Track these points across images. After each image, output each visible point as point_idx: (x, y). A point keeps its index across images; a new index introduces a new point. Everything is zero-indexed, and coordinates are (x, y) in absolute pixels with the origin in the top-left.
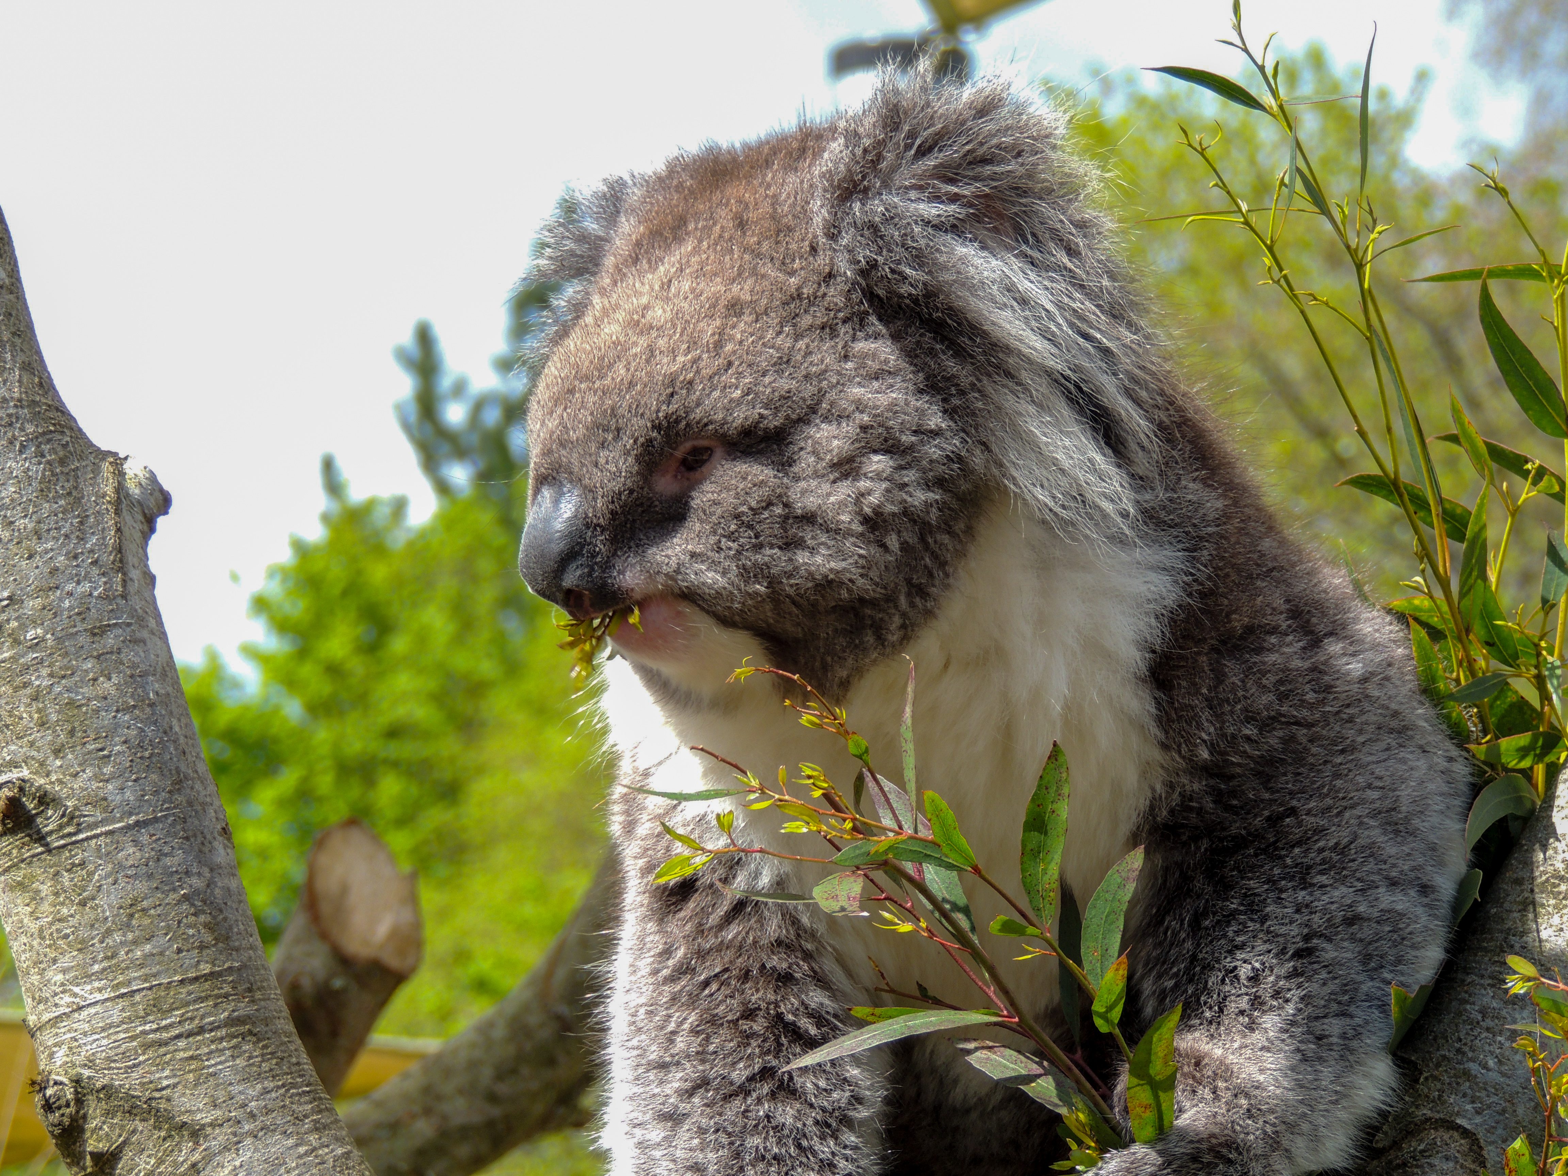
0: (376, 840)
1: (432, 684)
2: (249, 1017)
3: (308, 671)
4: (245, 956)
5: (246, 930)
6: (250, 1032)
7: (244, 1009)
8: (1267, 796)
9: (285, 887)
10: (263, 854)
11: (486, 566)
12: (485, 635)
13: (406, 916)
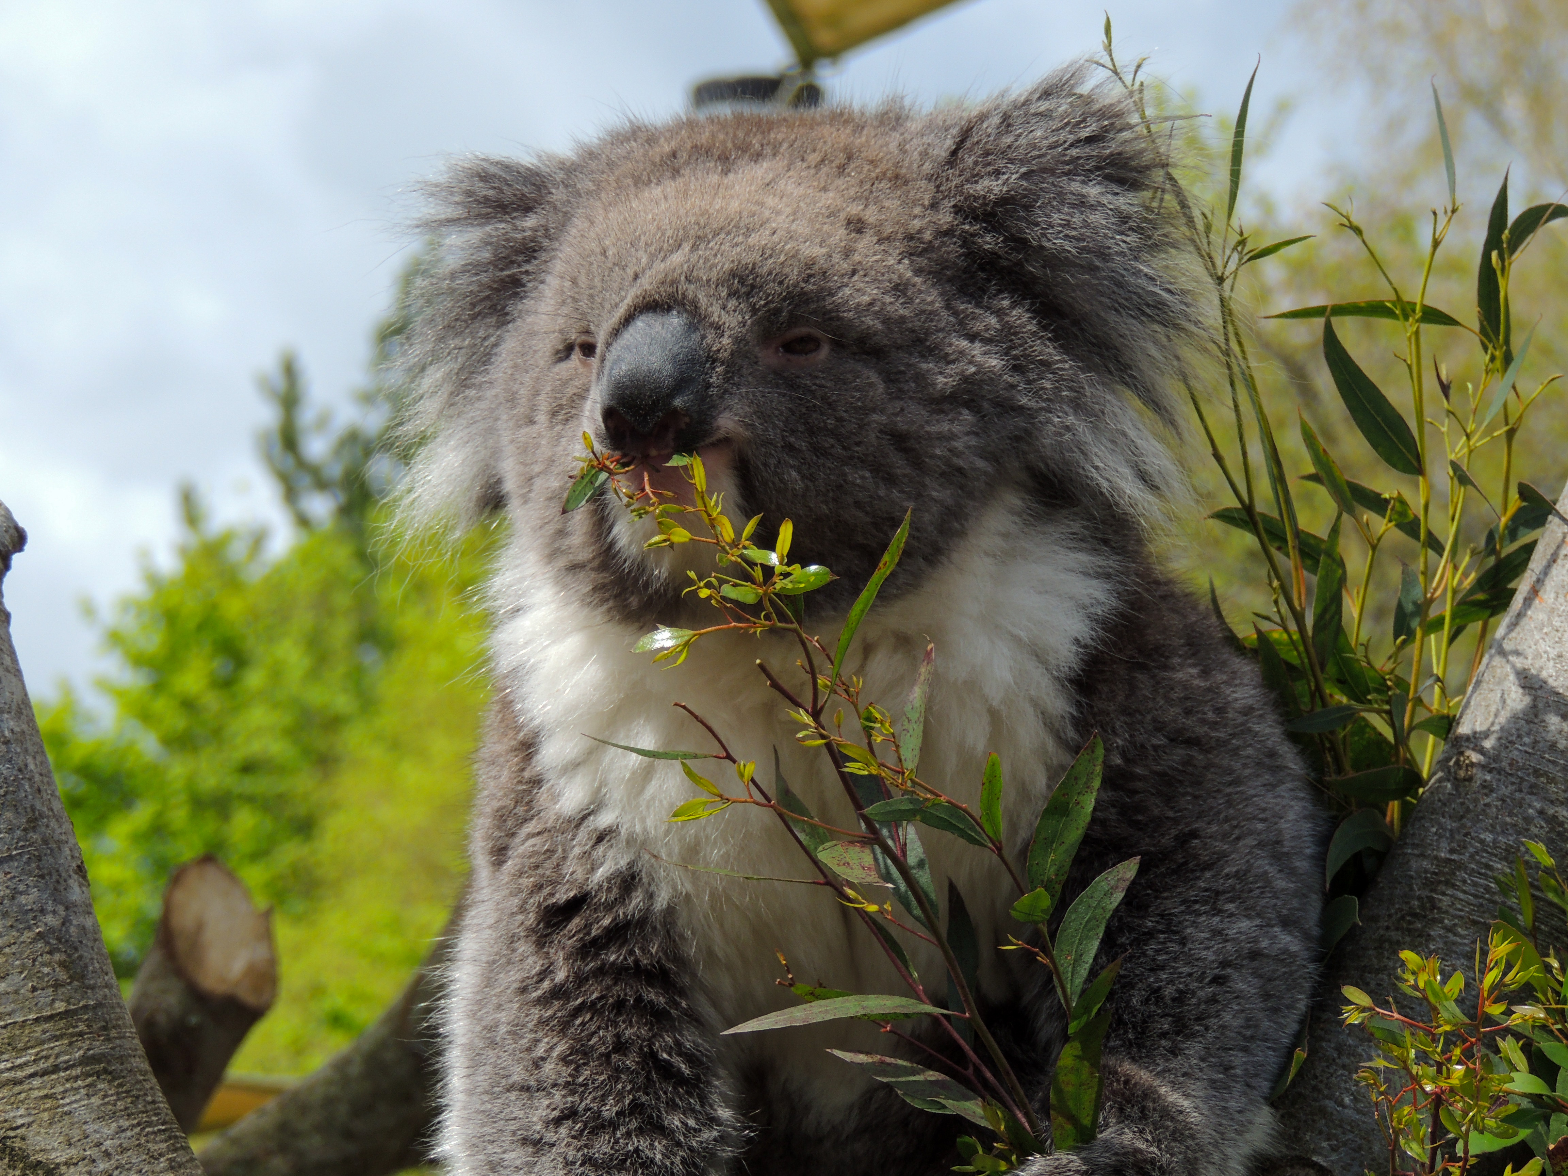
0: (231, 876)
1: (287, 719)
2: (103, 1055)
3: (161, 705)
4: (100, 994)
5: (101, 968)
6: (105, 1071)
7: (100, 1047)
8: (1171, 814)
9: (139, 922)
10: (118, 888)
11: (342, 600)
12: (341, 669)
13: (260, 953)
